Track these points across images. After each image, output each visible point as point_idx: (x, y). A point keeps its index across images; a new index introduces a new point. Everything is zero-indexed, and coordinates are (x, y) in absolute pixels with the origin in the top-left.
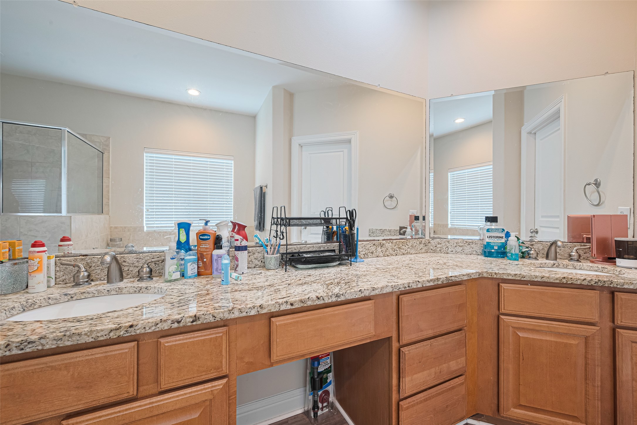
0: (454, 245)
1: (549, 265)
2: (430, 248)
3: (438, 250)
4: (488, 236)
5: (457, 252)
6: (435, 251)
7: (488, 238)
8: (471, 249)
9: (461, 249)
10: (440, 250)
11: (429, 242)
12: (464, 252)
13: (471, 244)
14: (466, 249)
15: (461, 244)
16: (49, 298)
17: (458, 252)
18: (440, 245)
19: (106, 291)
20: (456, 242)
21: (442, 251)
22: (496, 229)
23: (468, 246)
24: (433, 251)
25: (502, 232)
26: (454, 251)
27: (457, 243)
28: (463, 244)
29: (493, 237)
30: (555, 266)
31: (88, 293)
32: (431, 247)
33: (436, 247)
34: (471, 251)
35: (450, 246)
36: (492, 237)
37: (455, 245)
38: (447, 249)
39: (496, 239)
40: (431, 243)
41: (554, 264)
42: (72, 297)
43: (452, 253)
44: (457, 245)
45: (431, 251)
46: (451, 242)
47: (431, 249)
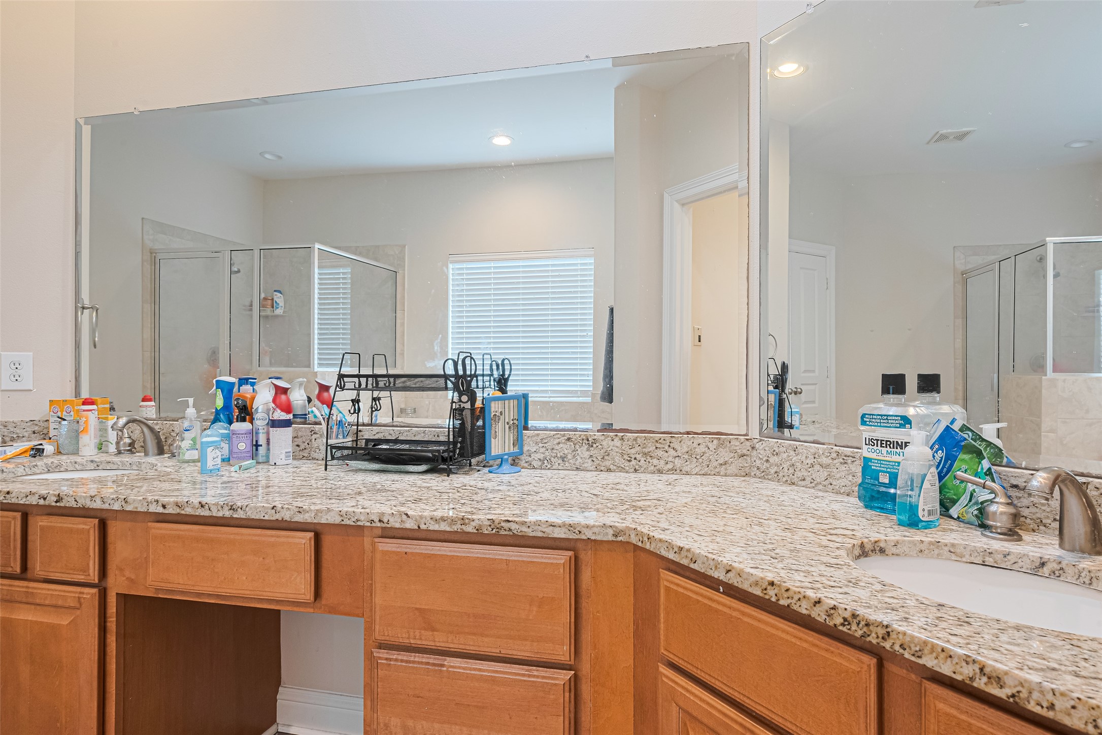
0: (807, 461)
1: (1021, 564)
2: (754, 463)
3: (773, 471)
4: (866, 438)
5: (814, 484)
6: (764, 476)
7: (867, 445)
8: (850, 478)
9: (826, 474)
10: (776, 472)
11: (753, 448)
12: (831, 484)
13: (849, 461)
14: (838, 476)
15: (825, 460)
16: (76, 463)
17: (817, 484)
18: (775, 457)
19: (128, 463)
20: (812, 451)
21: (781, 474)
22: (881, 415)
23: (843, 468)
24: (762, 474)
25: (902, 426)
26: (808, 479)
27: (816, 456)
28: (829, 461)
29: (877, 440)
30: (1046, 570)
31: (113, 463)
32: (758, 463)
33: (767, 461)
34: (850, 484)
35: (797, 464)
36: (875, 442)
37: (810, 461)
38: (791, 471)
39: (884, 450)
40: (758, 451)
41: (1043, 564)
42: (98, 466)
43: (803, 483)
44: (815, 460)
45: (758, 473)
46: (801, 451)
47: (758, 468)
